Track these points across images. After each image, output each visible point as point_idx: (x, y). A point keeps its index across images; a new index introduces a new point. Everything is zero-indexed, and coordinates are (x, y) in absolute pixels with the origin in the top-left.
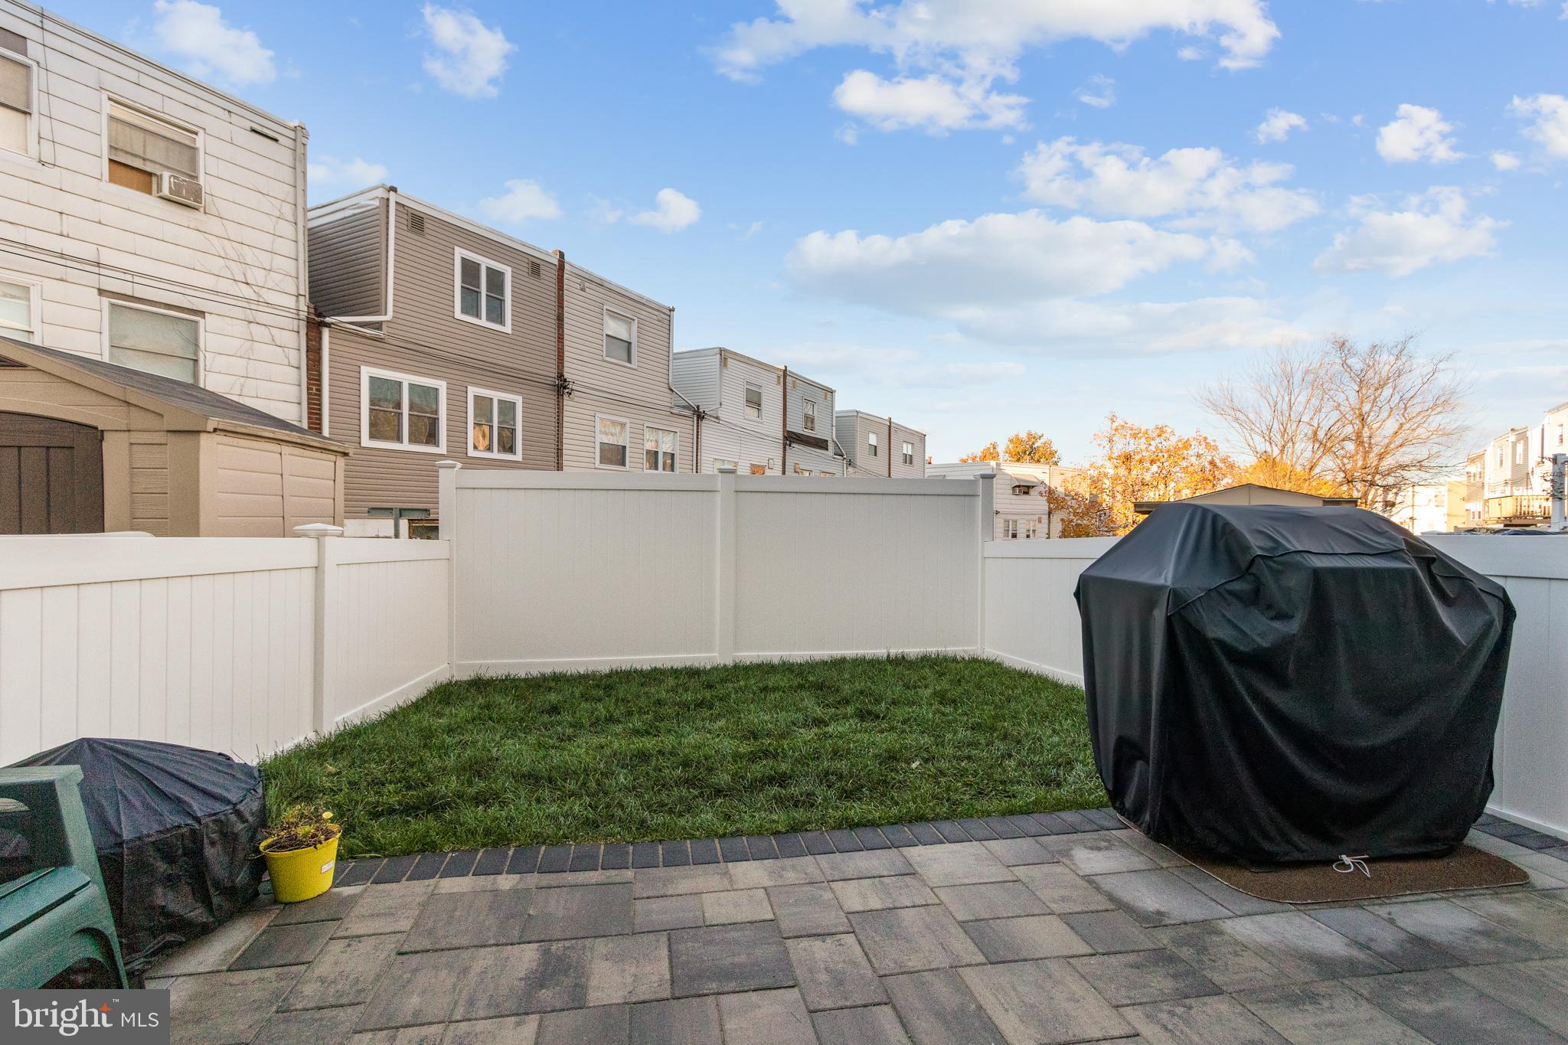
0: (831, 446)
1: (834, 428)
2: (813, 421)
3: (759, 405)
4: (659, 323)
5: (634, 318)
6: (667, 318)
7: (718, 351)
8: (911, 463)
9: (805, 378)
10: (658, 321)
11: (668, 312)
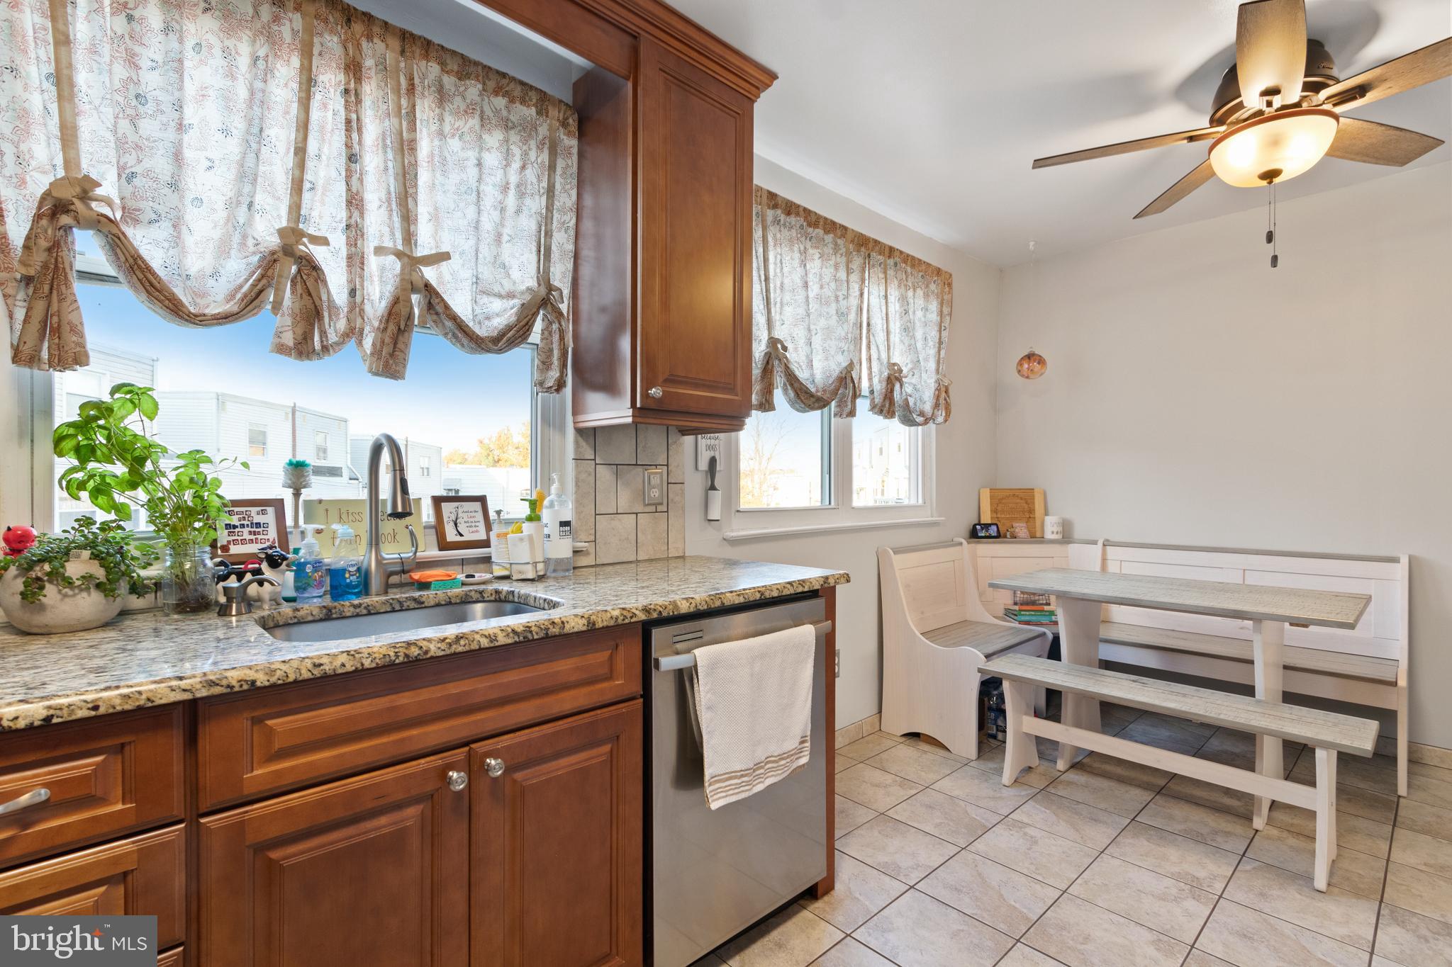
0: (346, 473)
1: (349, 456)
2: (325, 451)
3: (264, 444)
4: (141, 375)
5: (104, 372)
6: (150, 368)
7: (215, 396)
8: (428, 475)
9: (315, 411)
10: (138, 372)
11: (151, 363)
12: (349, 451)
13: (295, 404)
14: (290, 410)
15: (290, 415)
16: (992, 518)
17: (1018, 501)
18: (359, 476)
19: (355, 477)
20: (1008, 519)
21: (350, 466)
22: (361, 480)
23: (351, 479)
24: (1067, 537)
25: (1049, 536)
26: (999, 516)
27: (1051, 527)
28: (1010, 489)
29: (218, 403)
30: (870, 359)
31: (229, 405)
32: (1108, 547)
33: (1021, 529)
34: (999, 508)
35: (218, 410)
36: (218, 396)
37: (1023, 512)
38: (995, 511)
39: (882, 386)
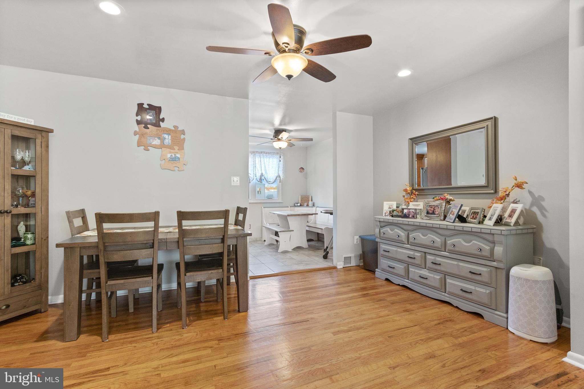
16: (301, 202)
17: (306, 198)
20: (304, 202)
24: (313, 205)
25: (310, 206)
27: (310, 203)
28: (305, 196)
32: (317, 208)
37: (307, 201)
38: (301, 200)
39: (259, 177)
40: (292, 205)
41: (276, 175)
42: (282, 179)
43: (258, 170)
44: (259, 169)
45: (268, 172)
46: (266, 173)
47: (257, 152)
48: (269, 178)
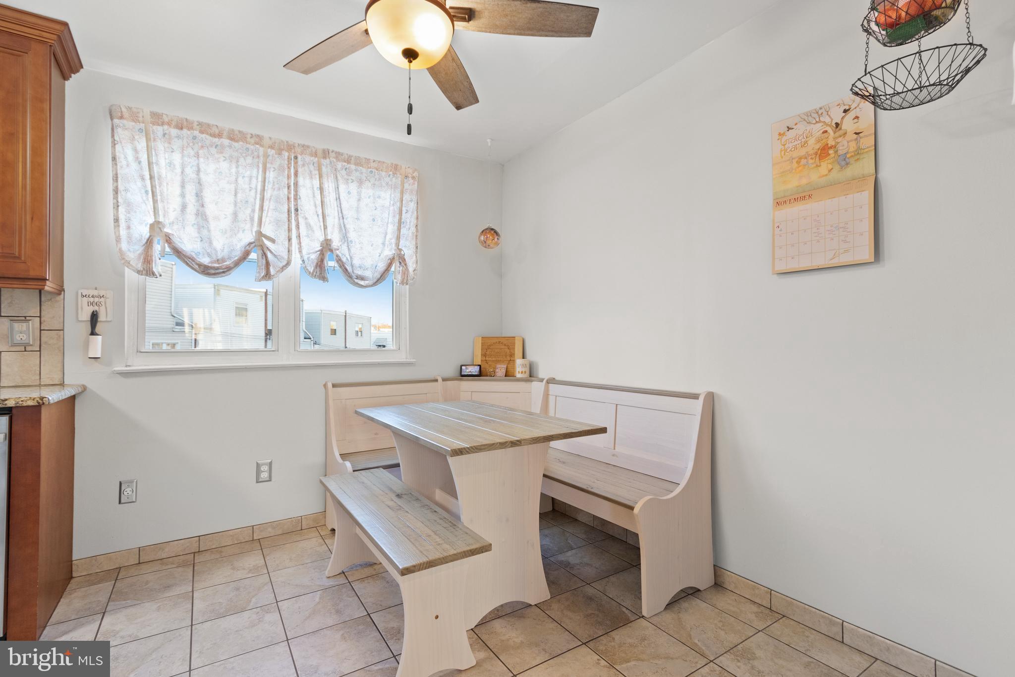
12: (304, 321)
13: (267, 290)
14: (264, 294)
15: (264, 298)
16: (482, 360)
17: (503, 347)
18: (312, 337)
19: (308, 337)
20: (493, 361)
21: (305, 330)
22: (312, 339)
23: (305, 338)
24: (532, 375)
25: (519, 376)
26: (487, 359)
27: (520, 367)
28: (497, 338)
29: (215, 291)
30: (299, 237)
31: (222, 292)
32: (550, 384)
33: (501, 370)
34: (488, 353)
35: (215, 295)
36: (215, 286)
37: (506, 356)
38: (484, 355)
39: (314, 257)
40: (452, 371)
41: (389, 252)
42: (411, 269)
43: (309, 226)
44: (315, 221)
45: (352, 235)
46: (345, 238)
47: (305, 147)
48: (356, 262)
